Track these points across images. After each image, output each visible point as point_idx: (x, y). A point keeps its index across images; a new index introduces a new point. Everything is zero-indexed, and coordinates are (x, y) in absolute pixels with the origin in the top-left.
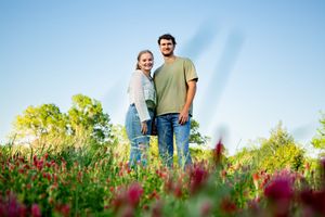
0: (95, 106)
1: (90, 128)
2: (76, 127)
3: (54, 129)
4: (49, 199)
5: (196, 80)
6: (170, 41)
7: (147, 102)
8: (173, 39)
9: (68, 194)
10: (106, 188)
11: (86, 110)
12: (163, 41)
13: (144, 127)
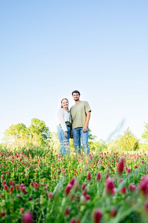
0: (42, 124)
1: (40, 134)
2: (33, 134)
3: (23, 135)
4: (26, 175)
5: (90, 111)
6: (78, 94)
7: (66, 122)
8: (79, 93)
9: (34, 172)
10: (52, 168)
11: (38, 126)
12: (74, 94)
13: (66, 134)
